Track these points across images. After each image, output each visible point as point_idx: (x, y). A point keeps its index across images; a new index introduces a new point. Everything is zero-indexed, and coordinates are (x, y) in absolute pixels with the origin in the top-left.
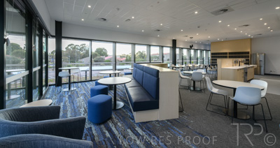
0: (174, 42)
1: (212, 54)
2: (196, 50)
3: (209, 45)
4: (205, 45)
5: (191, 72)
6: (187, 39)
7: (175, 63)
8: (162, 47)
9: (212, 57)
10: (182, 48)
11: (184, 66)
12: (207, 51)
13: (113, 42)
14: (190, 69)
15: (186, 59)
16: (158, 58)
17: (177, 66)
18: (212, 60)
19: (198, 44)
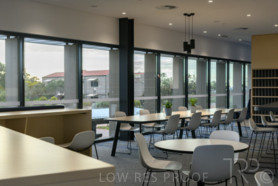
0: (126, 28)
1: (256, 73)
2: (203, 62)
3: (246, 45)
4: (235, 45)
5: (191, 144)
6: (174, 19)
7: (128, 105)
8: (75, 46)
9: (255, 83)
10: (158, 53)
11: (162, 116)
12: (239, 63)
14: (183, 128)
15: (170, 92)
16: (61, 86)
17: (137, 117)
18: (255, 92)
19: (212, 39)
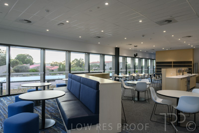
0: (117, 50)
1: (157, 63)
2: (140, 59)
3: (154, 54)
4: (150, 54)
5: (136, 82)
6: (131, 47)
7: (117, 72)
8: (103, 55)
9: (157, 66)
10: (126, 57)
11: (128, 75)
12: (152, 60)
13: (41, 48)
14: (134, 79)
15: (130, 68)
16: (99, 66)
17: (120, 76)
18: (157, 69)
19: (143, 52)
